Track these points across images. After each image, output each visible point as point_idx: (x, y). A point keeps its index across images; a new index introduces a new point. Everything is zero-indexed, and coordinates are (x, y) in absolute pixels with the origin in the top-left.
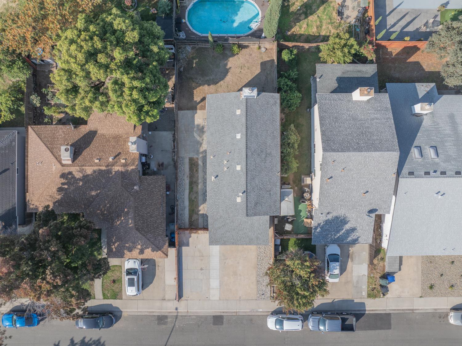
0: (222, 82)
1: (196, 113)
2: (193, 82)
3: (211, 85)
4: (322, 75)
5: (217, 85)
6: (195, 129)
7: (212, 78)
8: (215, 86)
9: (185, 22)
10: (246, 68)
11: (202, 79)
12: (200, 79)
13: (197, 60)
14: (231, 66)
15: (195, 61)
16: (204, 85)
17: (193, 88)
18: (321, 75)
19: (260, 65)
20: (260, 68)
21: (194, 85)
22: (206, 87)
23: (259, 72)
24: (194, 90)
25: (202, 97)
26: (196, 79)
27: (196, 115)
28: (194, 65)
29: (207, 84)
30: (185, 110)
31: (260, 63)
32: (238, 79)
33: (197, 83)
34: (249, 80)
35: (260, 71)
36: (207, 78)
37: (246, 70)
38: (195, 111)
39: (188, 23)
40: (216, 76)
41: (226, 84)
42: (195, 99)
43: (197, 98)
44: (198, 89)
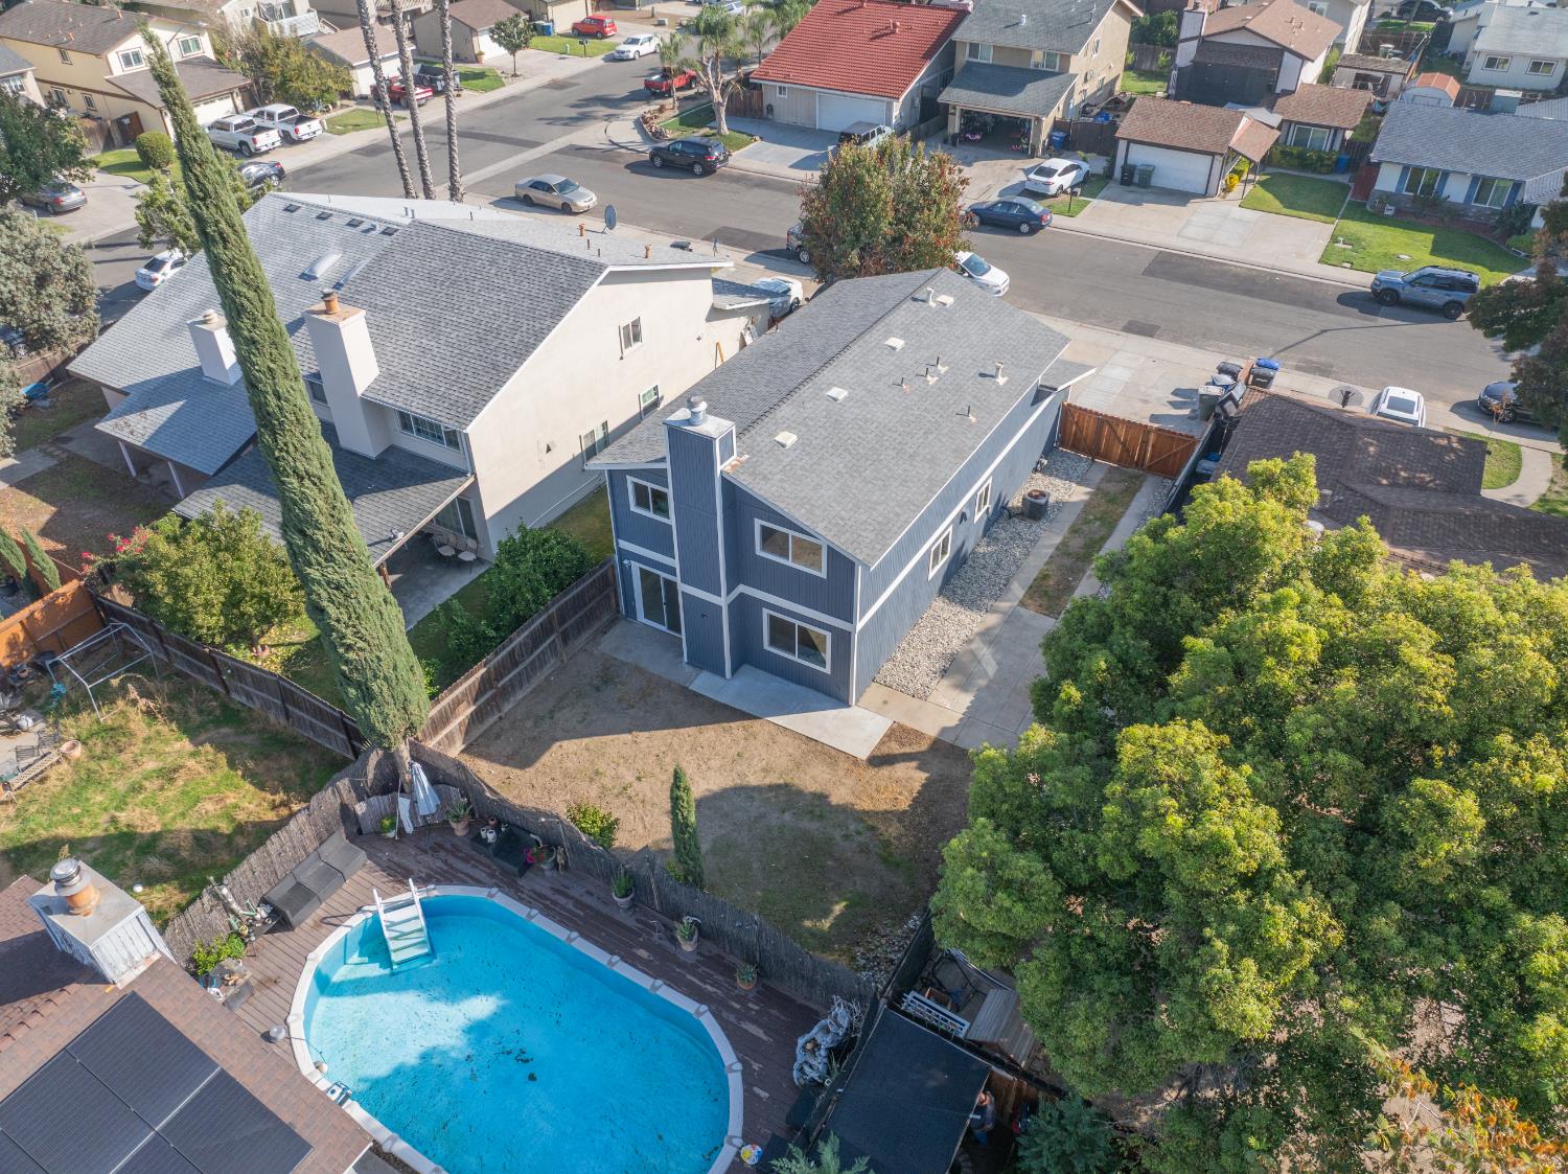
0: (753, 780)
1: (944, 730)
2: (887, 844)
3: (814, 794)
5: (781, 781)
6: (983, 682)
7: (787, 817)
8: (797, 782)
10: (606, 781)
11: (837, 834)
12: (846, 837)
13: (808, 923)
15: (826, 924)
16: (845, 810)
17: (900, 821)
19: (538, 765)
20: (548, 754)
21: (893, 830)
22: (839, 796)
23: (565, 743)
24: (905, 812)
25: (885, 771)
26: (864, 849)
27: (953, 723)
28: (838, 908)
29: (829, 804)
31: (531, 770)
33: (873, 828)
34: (627, 737)
35: (558, 744)
36: (811, 826)
37: (610, 774)
38: (949, 739)
39: (735, 1125)
40: (762, 816)
41: (741, 767)
42: (922, 777)
43: (911, 779)
44: (883, 807)
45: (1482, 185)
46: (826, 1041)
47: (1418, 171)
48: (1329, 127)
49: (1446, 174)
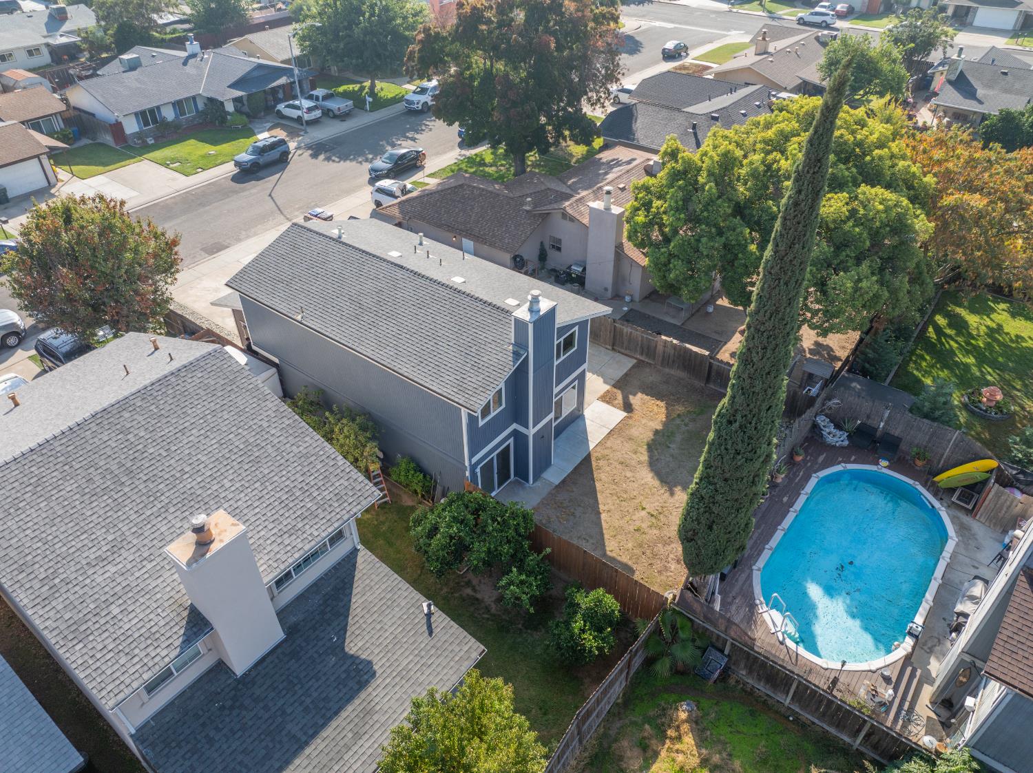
0: (643, 458)
1: (605, 383)
2: (689, 412)
3: (654, 435)
4: (431, 633)
5: (645, 447)
7: (672, 446)
8: (645, 441)
9: (877, 464)
10: (644, 526)
11: (684, 428)
12: (686, 425)
14: (676, 497)
16: (665, 424)
17: (673, 406)
18: (436, 631)
19: (630, 563)
20: (618, 558)
21: (680, 409)
22: (656, 425)
23: (608, 549)
24: (666, 404)
25: (636, 407)
26: (693, 420)
29: (662, 430)
30: (630, 370)
31: (635, 567)
32: (626, 492)
33: (678, 416)
34: (604, 516)
35: (608, 553)
36: (678, 438)
37: (638, 524)
38: (612, 382)
39: (873, 468)
40: (672, 456)
41: (633, 463)
42: (640, 395)
43: (637, 400)
44: (663, 410)
47: (143, 113)
49: (158, 108)
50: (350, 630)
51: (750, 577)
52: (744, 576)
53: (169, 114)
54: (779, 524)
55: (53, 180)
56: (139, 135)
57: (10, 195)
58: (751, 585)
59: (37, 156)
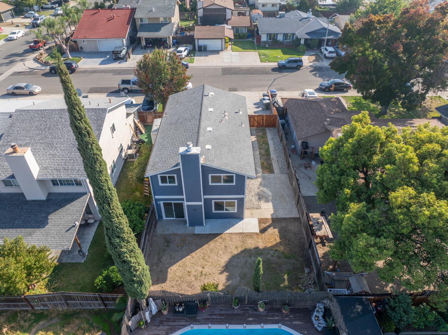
0: (236, 252)
1: (272, 215)
2: (283, 253)
3: (254, 248)
4: (67, 231)
5: (243, 249)
6: (271, 198)
7: (253, 258)
8: (247, 247)
10: (194, 273)
11: (269, 256)
12: (272, 256)
13: (282, 285)
14: (220, 276)
15: (286, 283)
16: (265, 249)
17: (281, 245)
19: (168, 279)
20: (169, 274)
21: (282, 248)
22: (261, 246)
23: (171, 268)
24: (280, 242)
25: (267, 233)
26: (279, 257)
27: (272, 212)
28: (286, 277)
29: (261, 249)
30: (290, 218)
31: (168, 282)
32: (209, 257)
33: (276, 250)
34: (189, 257)
35: (169, 269)
37: (193, 270)
38: (275, 217)
40: (246, 261)
41: (229, 250)
42: (276, 231)
43: (273, 232)
44: (274, 243)
45: (285, 35)
46: (321, 315)
47: (270, 34)
48: (244, 27)
49: (277, 34)
50: (57, 212)
51: (184, 326)
52: (184, 323)
53: (280, 38)
54: (229, 324)
55: (224, 48)
56: (265, 43)
57: (208, 49)
58: (180, 329)
59: (221, 39)
